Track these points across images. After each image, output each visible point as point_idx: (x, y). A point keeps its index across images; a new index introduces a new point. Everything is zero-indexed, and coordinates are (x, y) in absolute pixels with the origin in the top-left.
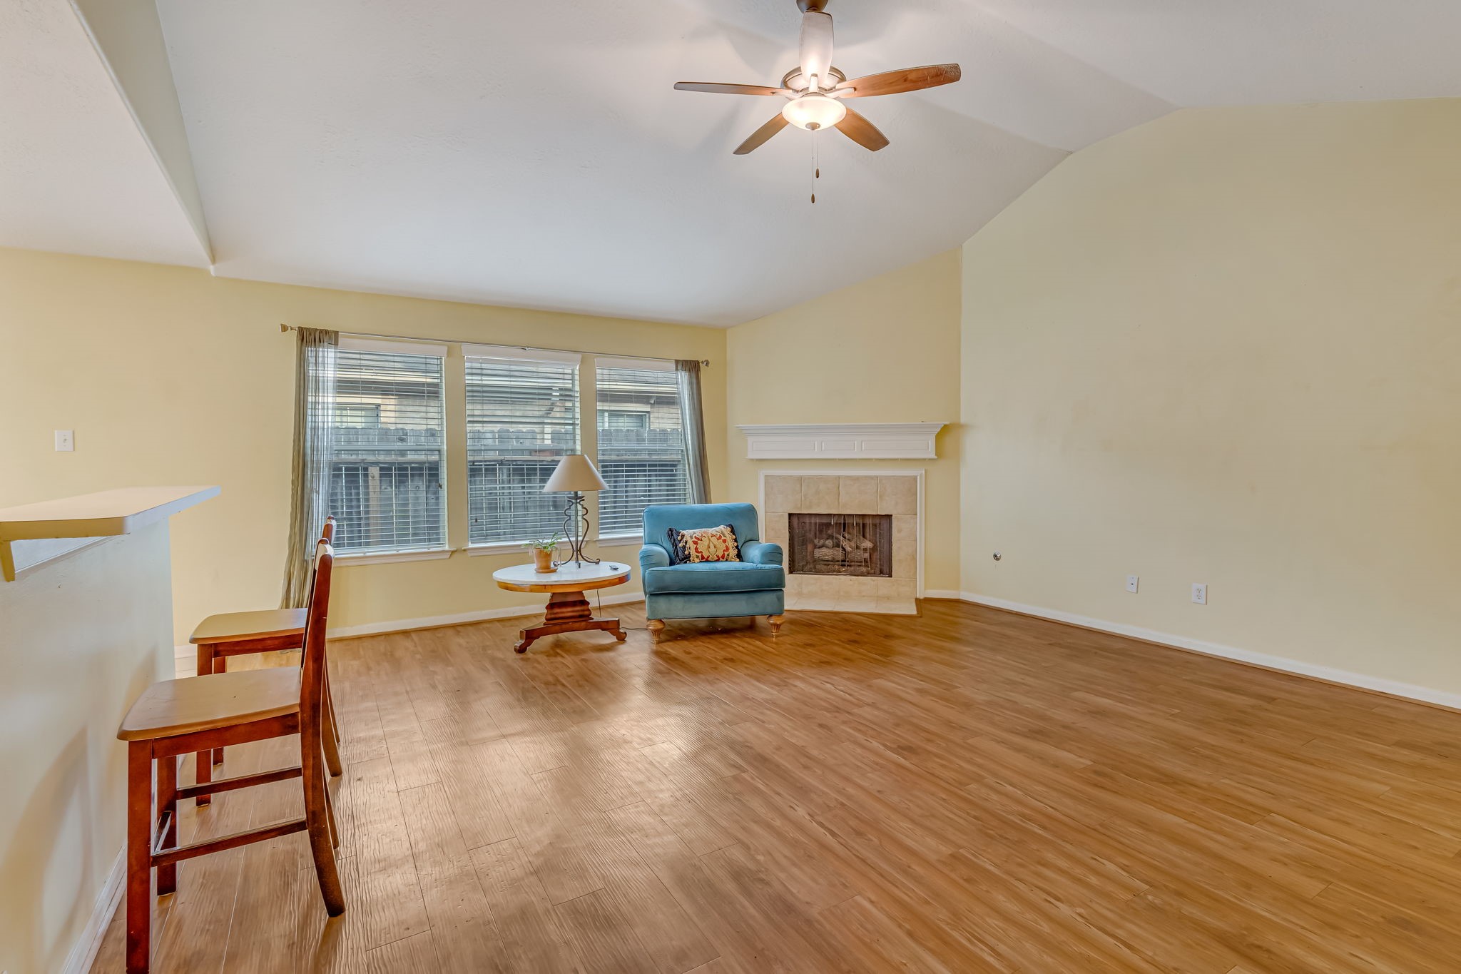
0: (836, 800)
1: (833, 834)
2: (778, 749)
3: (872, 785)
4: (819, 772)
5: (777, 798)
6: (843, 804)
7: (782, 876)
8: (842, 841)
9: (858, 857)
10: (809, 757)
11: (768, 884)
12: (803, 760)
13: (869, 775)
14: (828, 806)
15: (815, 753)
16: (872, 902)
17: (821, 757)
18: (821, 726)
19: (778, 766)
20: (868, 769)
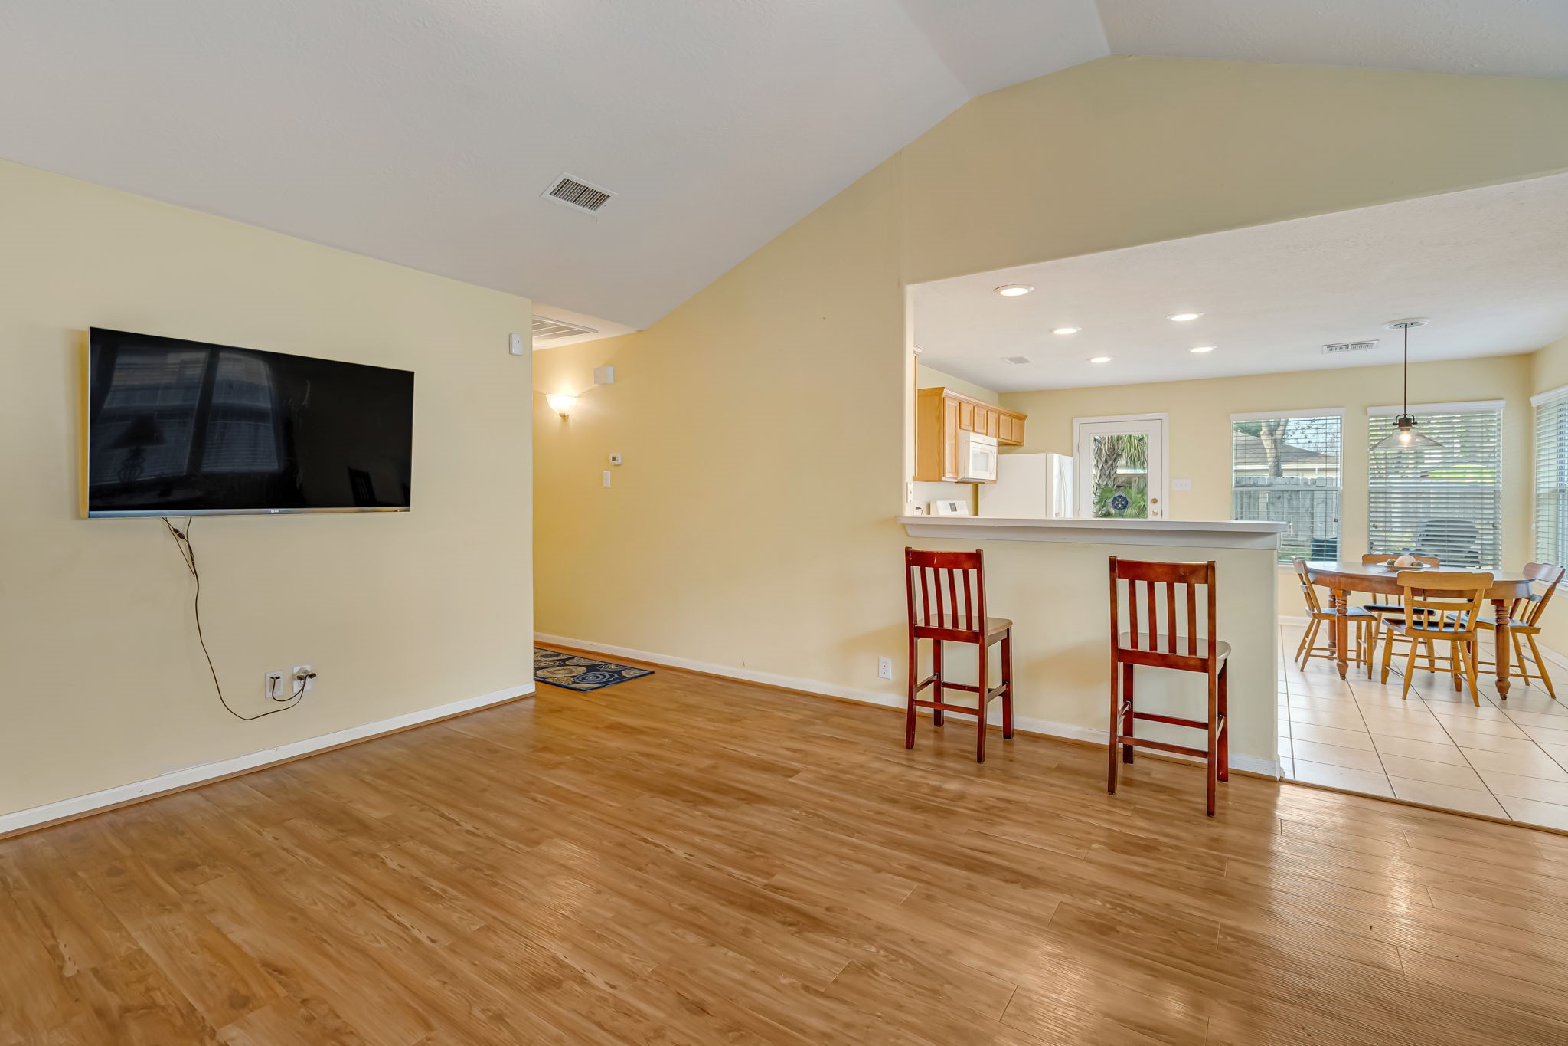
0: (647, 873)
1: (645, 840)
2: (746, 932)
3: (608, 899)
4: (675, 906)
5: (711, 862)
6: (640, 869)
7: (677, 807)
8: (637, 837)
9: (621, 828)
10: (700, 929)
11: (684, 801)
12: (703, 920)
13: (610, 915)
14: (654, 864)
15: (692, 938)
16: (610, 806)
17: (680, 931)
18: (701, 1009)
19: (731, 903)
20: (612, 925)
